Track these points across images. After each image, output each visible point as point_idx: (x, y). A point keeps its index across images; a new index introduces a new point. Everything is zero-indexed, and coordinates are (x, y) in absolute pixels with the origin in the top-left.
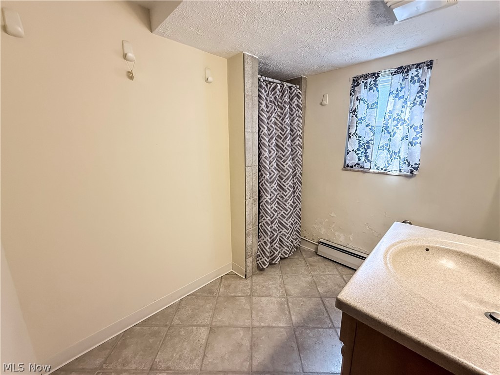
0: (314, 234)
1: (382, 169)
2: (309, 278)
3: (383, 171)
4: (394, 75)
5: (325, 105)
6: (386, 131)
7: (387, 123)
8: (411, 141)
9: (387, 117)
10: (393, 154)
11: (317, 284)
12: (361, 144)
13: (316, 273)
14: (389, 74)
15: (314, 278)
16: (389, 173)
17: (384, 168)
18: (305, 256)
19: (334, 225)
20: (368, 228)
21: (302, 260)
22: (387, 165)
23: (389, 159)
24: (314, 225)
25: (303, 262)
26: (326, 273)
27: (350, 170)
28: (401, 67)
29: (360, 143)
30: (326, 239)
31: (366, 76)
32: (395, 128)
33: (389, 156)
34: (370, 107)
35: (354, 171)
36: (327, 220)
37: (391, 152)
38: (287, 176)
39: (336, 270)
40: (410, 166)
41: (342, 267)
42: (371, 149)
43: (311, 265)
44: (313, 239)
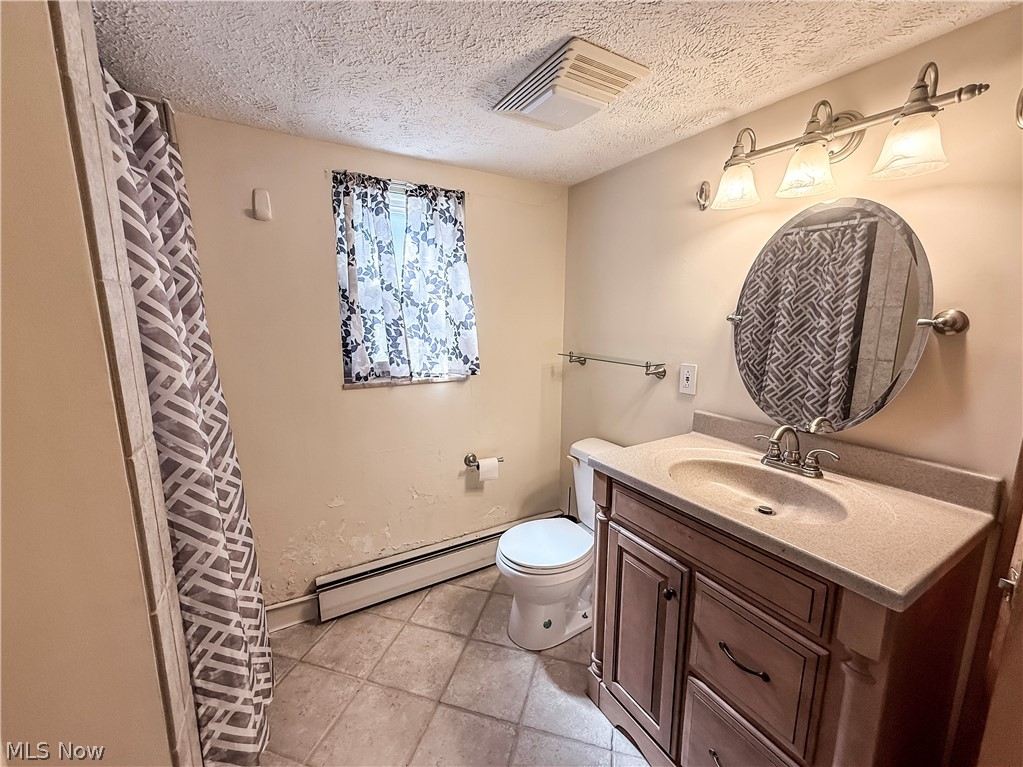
0: (291, 579)
1: (419, 374)
2: (372, 694)
3: (423, 378)
4: (410, 195)
5: (265, 220)
6: (409, 302)
7: (407, 286)
8: (463, 320)
9: (407, 275)
10: (439, 345)
11: (402, 686)
12: (367, 326)
13: (368, 666)
14: (400, 190)
15: (378, 679)
16: (435, 379)
17: (424, 372)
18: (295, 655)
19: (344, 525)
20: (416, 496)
21: (301, 668)
22: (429, 366)
23: (430, 354)
24: (285, 555)
25: (310, 670)
26: (385, 646)
27: (364, 387)
28: (426, 187)
29: (366, 324)
30: (330, 569)
31: (363, 180)
32: (434, 296)
33: (429, 348)
34: (386, 249)
35: (371, 386)
36: (323, 523)
37: (433, 341)
38: (219, 442)
39: (388, 622)
40: (470, 363)
41: (390, 608)
42: (403, 337)
43: (337, 660)
44: (292, 594)
